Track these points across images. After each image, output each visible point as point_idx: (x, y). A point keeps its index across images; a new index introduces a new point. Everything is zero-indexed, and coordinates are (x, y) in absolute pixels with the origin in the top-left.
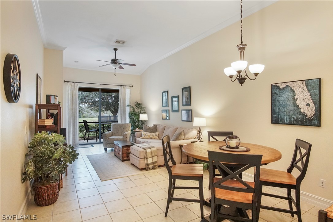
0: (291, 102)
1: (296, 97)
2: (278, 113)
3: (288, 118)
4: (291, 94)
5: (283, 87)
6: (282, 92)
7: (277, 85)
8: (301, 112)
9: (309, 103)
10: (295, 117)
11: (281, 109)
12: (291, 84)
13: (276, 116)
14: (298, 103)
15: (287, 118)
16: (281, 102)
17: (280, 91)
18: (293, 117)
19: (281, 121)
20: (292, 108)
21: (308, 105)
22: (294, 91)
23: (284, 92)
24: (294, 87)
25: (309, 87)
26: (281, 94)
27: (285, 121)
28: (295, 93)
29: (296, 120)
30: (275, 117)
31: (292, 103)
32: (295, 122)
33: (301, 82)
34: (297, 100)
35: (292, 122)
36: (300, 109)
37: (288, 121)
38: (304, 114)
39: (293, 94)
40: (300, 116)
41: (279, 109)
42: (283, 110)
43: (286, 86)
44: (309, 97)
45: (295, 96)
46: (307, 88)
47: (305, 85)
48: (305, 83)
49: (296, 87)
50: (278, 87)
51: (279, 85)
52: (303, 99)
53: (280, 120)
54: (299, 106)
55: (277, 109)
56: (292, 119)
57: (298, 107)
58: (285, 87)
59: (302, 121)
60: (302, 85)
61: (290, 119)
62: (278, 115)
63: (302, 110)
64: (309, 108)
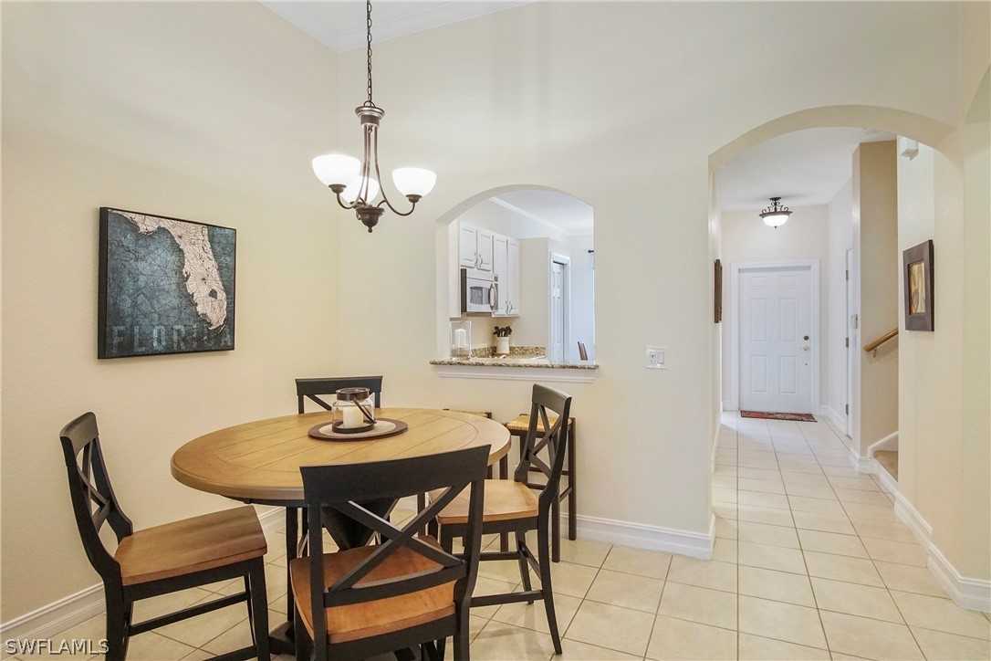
0: (170, 284)
1: (187, 268)
2: (129, 320)
3: (163, 333)
4: (172, 258)
5: (151, 229)
6: (147, 247)
7: (128, 216)
8: (197, 312)
9: (216, 288)
10: (183, 329)
11: (141, 304)
12: (173, 226)
13: (122, 328)
14: (191, 286)
15: (159, 333)
16: (142, 278)
17: (141, 242)
18: (179, 331)
19: (141, 345)
20: (175, 302)
21: (213, 294)
22: (181, 251)
23: (152, 248)
24: (180, 237)
25: (216, 246)
26: (142, 252)
27: (155, 344)
28: (184, 257)
29: (184, 340)
30: (121, 334)
31: (174, 287)
32: (182, 344)
33: (200, 227)
34: (188, 276)
35: (175, 345)
36: (197, 305)
37: (164, 343)
38: (204, 320)
39: (177, 258)
40: (195, 326)
41: (135, 305)
42: (145, 307)
43: (159, 228)
44: (215, 273)
45: (183, 264)
46: (212, 248)
47: (206, 238)
48: (208, 235)
49: (186, 239)
50: (133, 227)
51: (137, 218)
52: (200, 277)
53: (136, 344)
54: (192, 295)
55: (126, 305)
56: (175, 337)
57: (189, 299)
58: (155, 233)
59: (199, 340)
60: (201, 238)
61: (169, 335)
62: (132, 326)
63: (200, 309)
64: (216, 304)
